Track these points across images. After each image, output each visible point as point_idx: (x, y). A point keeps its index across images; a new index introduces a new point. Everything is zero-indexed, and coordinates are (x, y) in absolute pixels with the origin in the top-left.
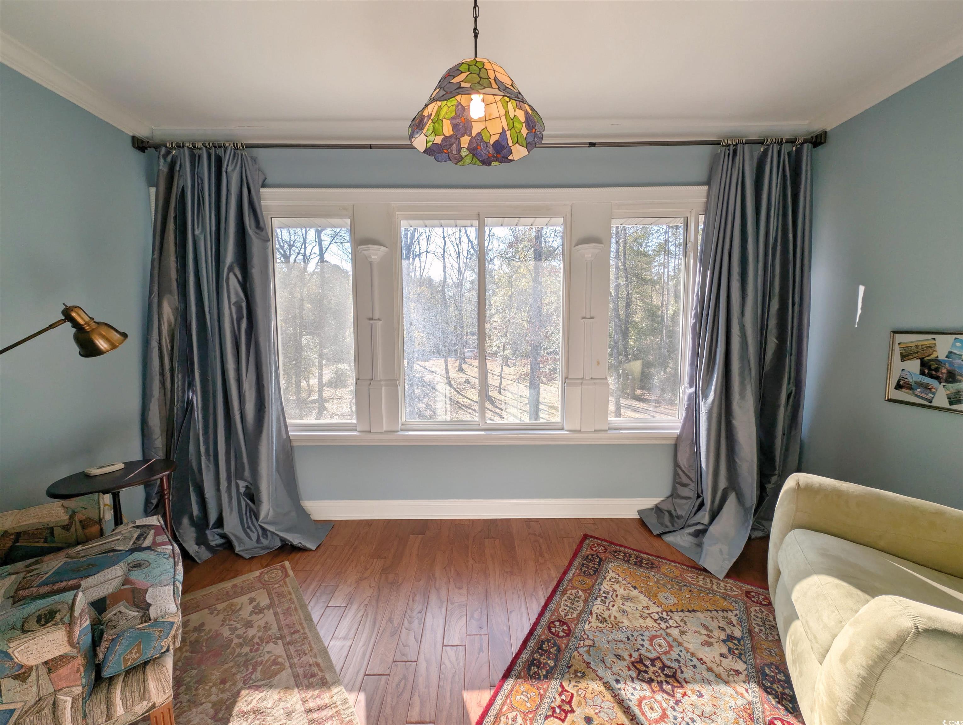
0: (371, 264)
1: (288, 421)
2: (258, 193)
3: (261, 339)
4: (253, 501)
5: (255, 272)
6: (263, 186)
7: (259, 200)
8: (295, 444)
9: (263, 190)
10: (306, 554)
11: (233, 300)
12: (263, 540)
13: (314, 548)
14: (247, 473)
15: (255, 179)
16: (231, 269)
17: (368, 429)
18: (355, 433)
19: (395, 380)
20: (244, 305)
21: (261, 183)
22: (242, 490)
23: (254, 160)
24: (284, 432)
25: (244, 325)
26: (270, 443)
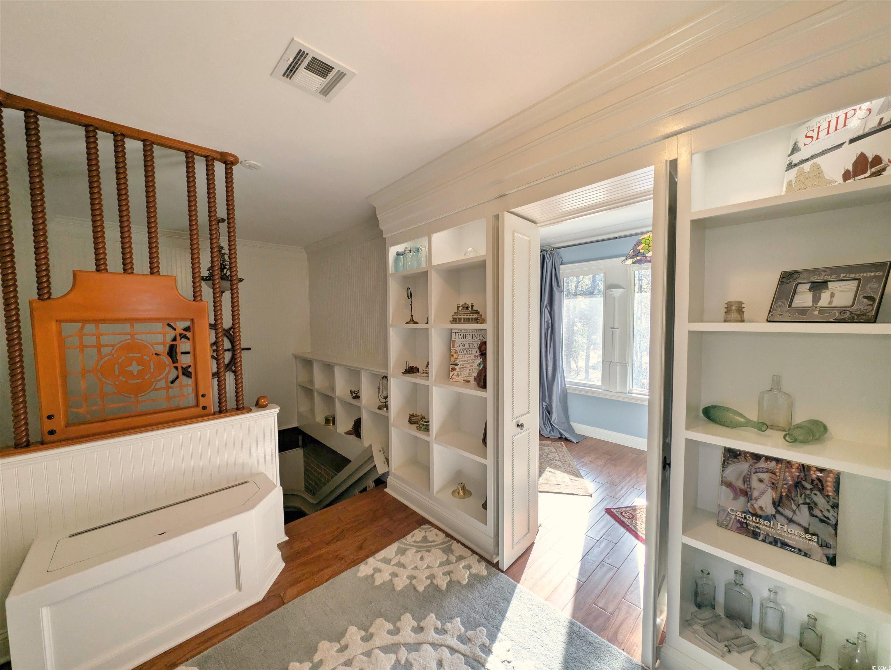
0: (614, 298)
1: (566, 379)
2: (559, 268)
3: (557, 338)
4: (549, 414)
5: (556, 307)
6: (561, 264)
7: (559, 271)
8: (568, 391)
9: (561, 266)
10: (571, 443)
11: (546, 320)
12: (552, 432)
13: (575, 442)
14: (547, 399)
15: (558, 261)
16: (546, 307)
17: (608, 389)
18: (600, 390)
19: (626, 363)
20: (550, 322)
21: (560, 263)
22: (544, 407)
23: (558, 254)
24: (563, 384)
25: (549, 332)
26: (557, 387)
